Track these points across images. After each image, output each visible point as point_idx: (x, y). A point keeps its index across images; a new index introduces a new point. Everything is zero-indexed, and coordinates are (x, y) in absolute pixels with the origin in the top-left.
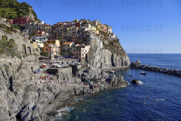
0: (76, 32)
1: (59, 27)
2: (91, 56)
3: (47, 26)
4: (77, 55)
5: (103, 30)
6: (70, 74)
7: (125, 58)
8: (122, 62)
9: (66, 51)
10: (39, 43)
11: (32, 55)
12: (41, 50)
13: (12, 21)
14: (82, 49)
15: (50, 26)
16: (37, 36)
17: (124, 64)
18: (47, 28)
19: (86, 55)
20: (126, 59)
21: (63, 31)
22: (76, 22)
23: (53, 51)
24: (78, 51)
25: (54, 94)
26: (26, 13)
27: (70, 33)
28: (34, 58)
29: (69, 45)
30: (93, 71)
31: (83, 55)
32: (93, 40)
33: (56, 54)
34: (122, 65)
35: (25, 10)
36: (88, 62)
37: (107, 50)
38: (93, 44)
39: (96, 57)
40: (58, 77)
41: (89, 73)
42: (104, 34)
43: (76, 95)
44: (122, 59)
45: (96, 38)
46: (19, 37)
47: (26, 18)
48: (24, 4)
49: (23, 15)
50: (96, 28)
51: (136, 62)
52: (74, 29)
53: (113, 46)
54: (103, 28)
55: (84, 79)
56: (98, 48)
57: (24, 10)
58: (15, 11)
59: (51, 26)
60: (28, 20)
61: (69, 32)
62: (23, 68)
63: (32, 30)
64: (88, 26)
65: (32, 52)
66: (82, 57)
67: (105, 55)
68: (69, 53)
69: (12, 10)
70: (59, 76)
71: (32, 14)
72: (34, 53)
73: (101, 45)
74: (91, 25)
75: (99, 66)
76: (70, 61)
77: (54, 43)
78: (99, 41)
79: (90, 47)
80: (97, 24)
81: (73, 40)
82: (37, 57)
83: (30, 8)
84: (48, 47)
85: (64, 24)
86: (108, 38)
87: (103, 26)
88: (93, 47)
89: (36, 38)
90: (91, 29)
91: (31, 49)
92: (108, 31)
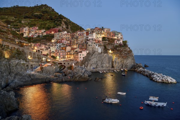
4: (77, 58)
5: (109, 37)
12: (53, 54)
19: (84, 58)
21: (76, 39)
23: (60, 55)
29: (74, 51)
33: (63, 57)
37: (106, 54)
39: (92, 60)
50: (102, 35)
53: (117, 50)
56: (96, 53)
57: (58, 22)
68: (74, 56)
69: (51, 22)
72: (38, 57)
73: (100, 50)
74: (96, 34)
75: (94, 67)
76: (70, 63)
77: (66, 49)
78: (97, 47)
79: (88, 52)
80: (105, 31)
81: (80, 46)
82: (39, 60)
83: (64, 20)
84: (57, 52)
85: (78, 33)
86: (113, 43)
87: (109, 33)
88: (91, 52)
89: (57, 44)
90: (96, 36)
91: (36, 55)
92: (115, 36)
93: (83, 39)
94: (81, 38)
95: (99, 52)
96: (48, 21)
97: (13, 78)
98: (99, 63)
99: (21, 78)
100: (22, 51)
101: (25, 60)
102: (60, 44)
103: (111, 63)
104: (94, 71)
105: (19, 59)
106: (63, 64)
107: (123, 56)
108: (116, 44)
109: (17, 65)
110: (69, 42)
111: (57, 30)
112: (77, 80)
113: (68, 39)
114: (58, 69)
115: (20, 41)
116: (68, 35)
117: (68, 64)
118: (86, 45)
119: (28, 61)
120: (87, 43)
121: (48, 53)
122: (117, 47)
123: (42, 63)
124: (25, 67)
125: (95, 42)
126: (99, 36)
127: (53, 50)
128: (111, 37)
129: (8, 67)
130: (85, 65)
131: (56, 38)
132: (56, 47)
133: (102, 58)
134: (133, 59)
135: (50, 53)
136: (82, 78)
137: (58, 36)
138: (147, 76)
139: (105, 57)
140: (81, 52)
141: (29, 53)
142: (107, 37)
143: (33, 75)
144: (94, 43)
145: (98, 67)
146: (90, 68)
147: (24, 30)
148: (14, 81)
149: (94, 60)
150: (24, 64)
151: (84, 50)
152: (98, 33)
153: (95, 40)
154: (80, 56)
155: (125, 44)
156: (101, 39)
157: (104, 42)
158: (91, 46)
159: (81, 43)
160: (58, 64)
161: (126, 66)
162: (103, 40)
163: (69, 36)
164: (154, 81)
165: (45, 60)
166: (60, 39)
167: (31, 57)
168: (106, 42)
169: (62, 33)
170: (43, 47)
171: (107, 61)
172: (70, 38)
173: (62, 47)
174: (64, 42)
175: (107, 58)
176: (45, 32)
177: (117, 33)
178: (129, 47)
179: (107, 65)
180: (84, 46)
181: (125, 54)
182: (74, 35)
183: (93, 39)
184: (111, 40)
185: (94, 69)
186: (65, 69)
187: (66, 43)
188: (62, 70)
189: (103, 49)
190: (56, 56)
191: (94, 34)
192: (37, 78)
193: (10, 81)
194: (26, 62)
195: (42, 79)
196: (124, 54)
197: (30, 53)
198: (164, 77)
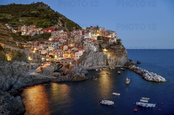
2: (83, 58)
5: (104, 36)
7: (120, 59)
8: (116, 62)
9: (69, 54)
14: (76, 53)
19: (80, 57)
21: (72, 38)
23: (58, 54)
31: (77, 57)
33: (61, 56)
37: (101, 53)
39: (88, 59)
42: (103, 39)
56: (91, 52)
57: (55, 20)
63: (55, 36)
69: (47, 21)
71: (61, 23)
73: (95, 49)
74: (92, 33)
75: (90, 65)
76: (68, 61)
77: (63, 48)
78: (93, 46)
79: (84, 51)
80: (100, 31)
81: (76, 45)
82: (39, 60)
83: (60, 18)
84: (54, 52)
85: (75, 32)
86: (108, 42)
87: (104, 32)
88: (87, 51)
89: (54, 43)
90: (92, 36)
91: (36, 56)
92: (109, 35)
93: (79, 38)
94: (77, 37)
95: (94, 51)
96: (45, 20)
97: (16, 80)
98: (95, 61)
99: (24, 79)
100: (23, 53)
101: (26, 61)
102: (57, 43)
103: (105, 61)
104: (90, 69)
105: (21, 61)
106: (61, 63)
107: (117, 54)
108: (110, 43)
109: (19, 67)
110: (66, 41)
111: (54, 29)
112: (75, 79)
113: (64, 38)
114: (57, 68)
115: (21, 43)
116: (64, 34)
117: (66, 63)
118: (82, 44)
119: (28, 62)
120: (83, 43)
121: (46, 52)
122: (111, 45)
123: (41, 63)
124: (26, 68)
125: (90, 41)
126: (94, 35)
127: (51, 49)
128: (106, 36)
129: (11, 69)
130: (81, 64)
131: (53, 37)
132: (53, 46)
133: (97, 56)
134: (126, 57)
135: (49, 52)
136: (80, 78)
137: (55, 34)
138: (139, 74)
139: (100, 56)
140: (77, 51)
141: (29, 54)
142: (102, 36)
143: (34, 76)
144: (90, 43)
145: (93, 65)
146: (86, 66)
147: (22, 29)
148: (17, 83)
149: (90, 58)
150: (25, 65)
151: (80, 49)
152: (94, 33)
153: (91, 39)
154: (77, 55)
155: (119, 42)
156: (96, 39)
157: (99, 41)
158: (87, 46)
159: (77, 42)
160: (57, 63)
161: (120, 64)
162: (98, 39)
163: (66, 35)
164: (145, 79)
165: (44, 60)
166: (57, 37)
167: (31, 58)
168: (101, 41)
169: (59, 32)
170: (41, 46)
171: (102, 59)
172: (66, 37)
173: (59, 45)
174: (61, 41)
175: (102, 56)
176: (42, 30)
177: (111, 32)
178: (122, 45)
179: (102, 63)
180: (80, 45)
181: (119, 52)
182: (71, 34)
183: (88, 39)
184: (105, 39)
185: (91, 67)
186: (62, 68)
187: (63, 42)
188: (60, 68)
189: (98, 48)
190: (54, 55)
191: (90, 34)
192: (37, 79)
193: (13, 83)
194: (27, 63)
195: (42, 79)
196: (117, 52)
197: (31, 55)
198: (154, 76)
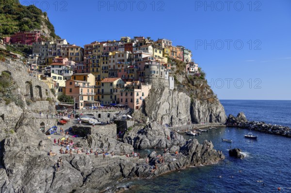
0: (126, 61)
1: (94, 51)
2: (153, 104)
3: (72, 49)
4: (126, 101)
5: (174, 57)
6: (113, 137)
7: (217, 108)
8: (211, 116)
9: (107, 94)
10: (57, 78)
11: (44, 100)
12: (60, 92)
13: (8, 38)
14: (135, 90)
15: (77, 49)
16: (53, 66)
17: (215, 119)
18: (72, 52)
19: (144, 101)
20: (218, 110)
21: (102, 58)
22: (126, 42)
23: (83, 94)
24: (129, 95)
25: (82, 174)
26: (35, 24)
27: (114, 61)
28: (47, 106)
29: (112, 84)
30: (157, 132)
31: (137, 101)
32: (157, 75)
33: (89, 99)
34: (211, 121)
35: (34, 19)
36: (146, 115)
37: (182, 93)
38: (156, 81)
39: (162, 106)
40: (90, 142)
41: (149, 136)
42: (177, 64)
43: (123, 176)
44: (210, 109)
45: (161, 70)
46: (20, 67)
47: (35, 34)
48: (31, 8)
49: (30, 28)
50: (162, 52)
51: (238, 116)
52: (121, 55)
53: (193, 85)
54: (176, 52)
55: (139, 146)
56: (166, 90)
57: (31, 19)
58: (15, 20)
59: (79, 49)
60: (37, 37)
61: (112, 59)
62: (27, 125)
63: (45, 55)
64: (147, 49)
65: (44, 95)
66: (135, 105)
67: (178, 103)
68: (111, 97)
69: (9, 19)
70: (93, 141)
71: (46, 27)
72: (47, 97)
73: (172, 84)
74: (154, 48)
75: (167, 122)
76: (114, 113)
77: (85, 79)
78: (167, 76)
79: (151, 87)
81: (120, 74)
85: (104, 45)
86: (184, 71)
87: (174, 49)
88: (156, 87)
89: (52, 69)
90: (153, 54)
92: (183, 57)
94: (117, 56)
95: (171, 88)
98: (174, 113)
102: (61, 69)
108: (189, 74)
116: (74, 49)
117: (109, 116)
122: (192, 78)
126: (158, 53)
128: (177, 59)
131: (37, 54)
139: (181, 100)
142: (172, 57)
144: (162, 68)
145: (174, 123)
149: (164, 105)
154: (138, 97)
171: (185, 109)
175: (183, 102)
177: (186, 51)
184: (181, 65)
191: (150, 48)
